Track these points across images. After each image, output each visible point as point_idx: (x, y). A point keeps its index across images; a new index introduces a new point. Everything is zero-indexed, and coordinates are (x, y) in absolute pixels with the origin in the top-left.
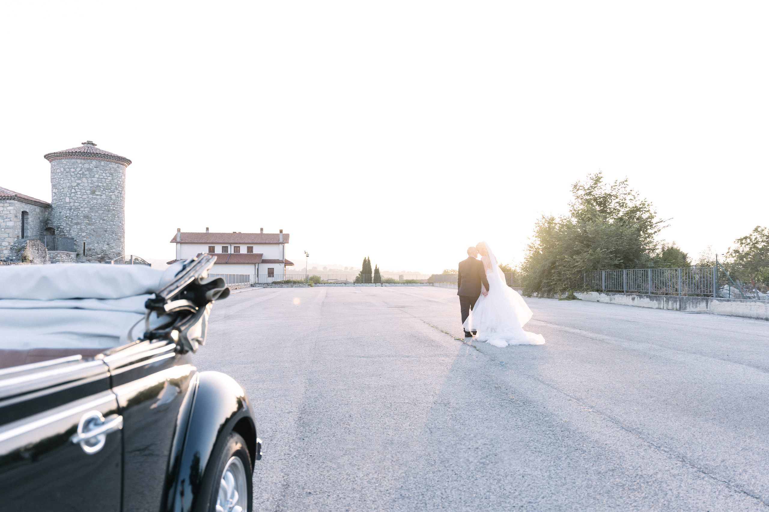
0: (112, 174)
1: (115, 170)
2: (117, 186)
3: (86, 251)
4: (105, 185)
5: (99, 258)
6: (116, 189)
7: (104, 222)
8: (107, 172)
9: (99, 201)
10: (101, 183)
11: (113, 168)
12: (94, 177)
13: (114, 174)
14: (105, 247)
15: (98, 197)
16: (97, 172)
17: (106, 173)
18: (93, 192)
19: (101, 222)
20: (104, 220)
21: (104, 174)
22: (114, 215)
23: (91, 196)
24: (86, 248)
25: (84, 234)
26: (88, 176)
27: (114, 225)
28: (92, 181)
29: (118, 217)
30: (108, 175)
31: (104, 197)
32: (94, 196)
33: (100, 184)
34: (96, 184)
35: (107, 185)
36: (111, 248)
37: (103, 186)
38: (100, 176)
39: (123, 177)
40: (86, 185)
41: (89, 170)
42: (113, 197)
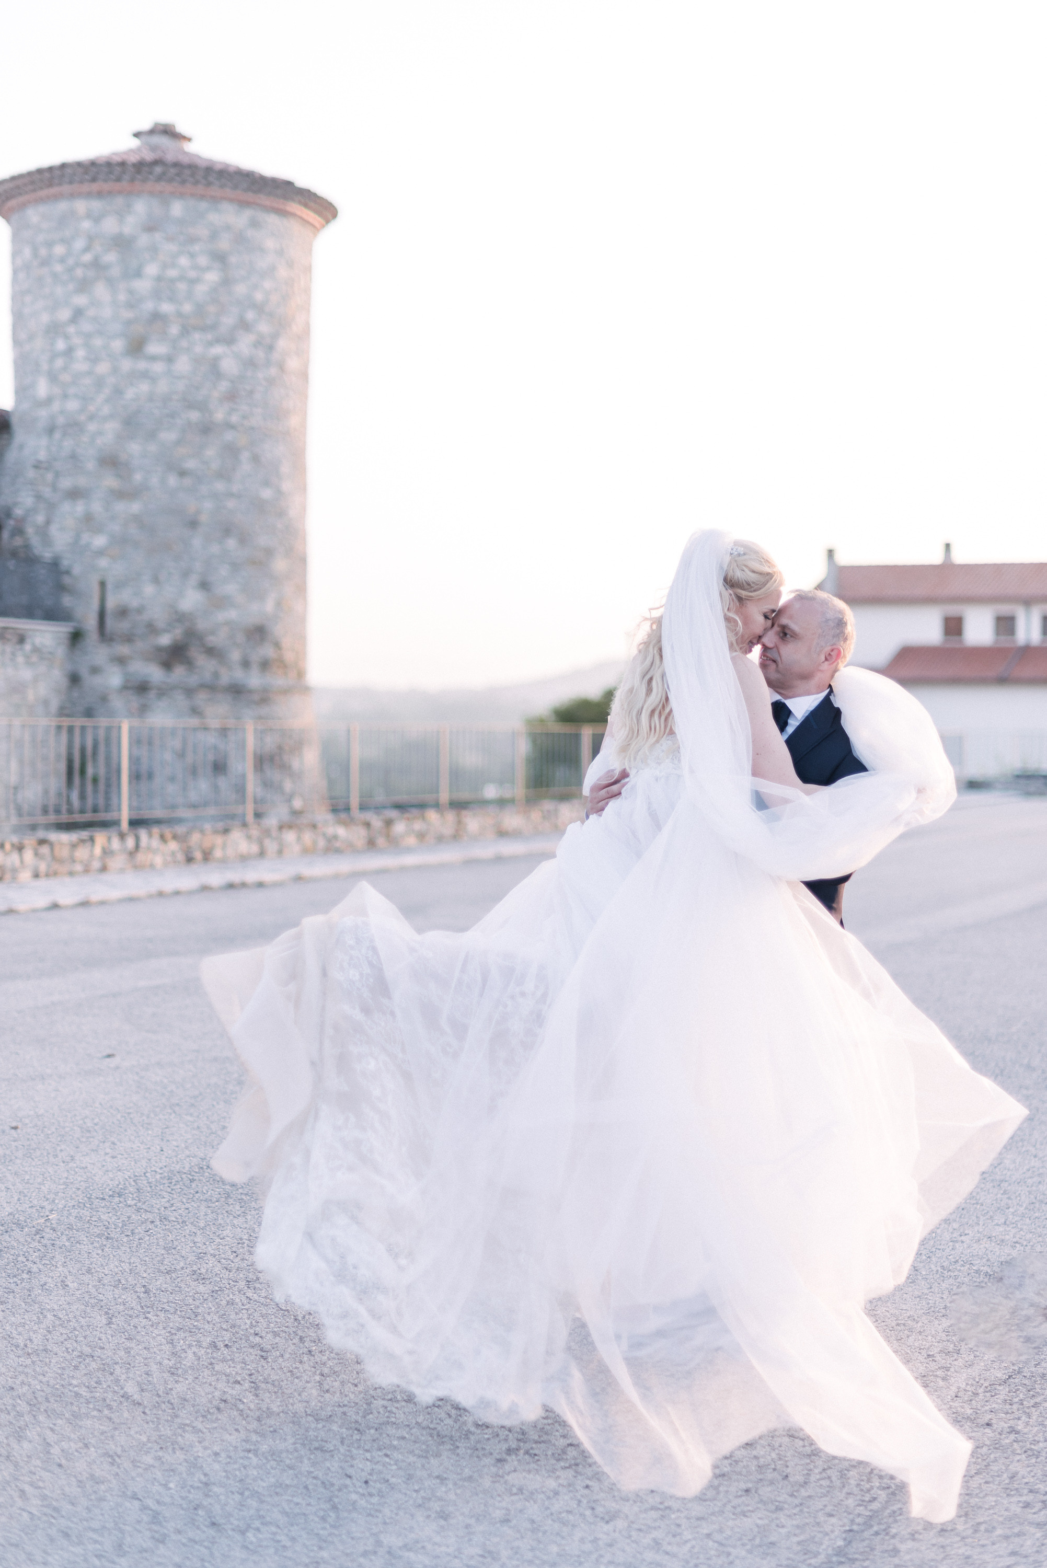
0: (220, 258)
1: (240, 239)
2: (250, 315)
3: (110, 622)
4: (187, 308)
5: (159, 649)
6: (244, 325)
7: (187, 481)
8: (197, 248)
9: (163, 387)
10: (171, 299)
11: (228, 228)
12: (138, 274)
13: (233, 259)
14: (191, 600)
15: (158, 368)
16: (154, 250)
17: (192, 256)
18: (136, 347)
19: (172, 481)
20: (182, 473)
21: (184, 261)
22: (232, 451)
23: (127, 365)
24: (111, 603)
25: (100, 541)
26: (115, 271)
27: (231, 495)
28: (131, 292)
29: (256, 459)
30: (203, 261)
31: (183, 365)
32: (142, 365)
33: (166, 308)
34: (149, 306)
35: (200, 310)
36: (222, 602)
37: (179, 314)
38: (165, 266)
39: (283, 272)
40: (107, 312)
41: (122, 243)
42: (229, 366)
